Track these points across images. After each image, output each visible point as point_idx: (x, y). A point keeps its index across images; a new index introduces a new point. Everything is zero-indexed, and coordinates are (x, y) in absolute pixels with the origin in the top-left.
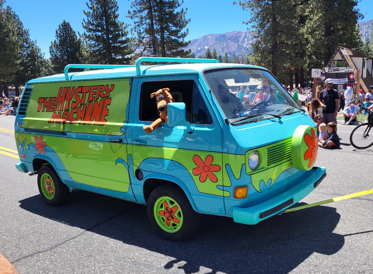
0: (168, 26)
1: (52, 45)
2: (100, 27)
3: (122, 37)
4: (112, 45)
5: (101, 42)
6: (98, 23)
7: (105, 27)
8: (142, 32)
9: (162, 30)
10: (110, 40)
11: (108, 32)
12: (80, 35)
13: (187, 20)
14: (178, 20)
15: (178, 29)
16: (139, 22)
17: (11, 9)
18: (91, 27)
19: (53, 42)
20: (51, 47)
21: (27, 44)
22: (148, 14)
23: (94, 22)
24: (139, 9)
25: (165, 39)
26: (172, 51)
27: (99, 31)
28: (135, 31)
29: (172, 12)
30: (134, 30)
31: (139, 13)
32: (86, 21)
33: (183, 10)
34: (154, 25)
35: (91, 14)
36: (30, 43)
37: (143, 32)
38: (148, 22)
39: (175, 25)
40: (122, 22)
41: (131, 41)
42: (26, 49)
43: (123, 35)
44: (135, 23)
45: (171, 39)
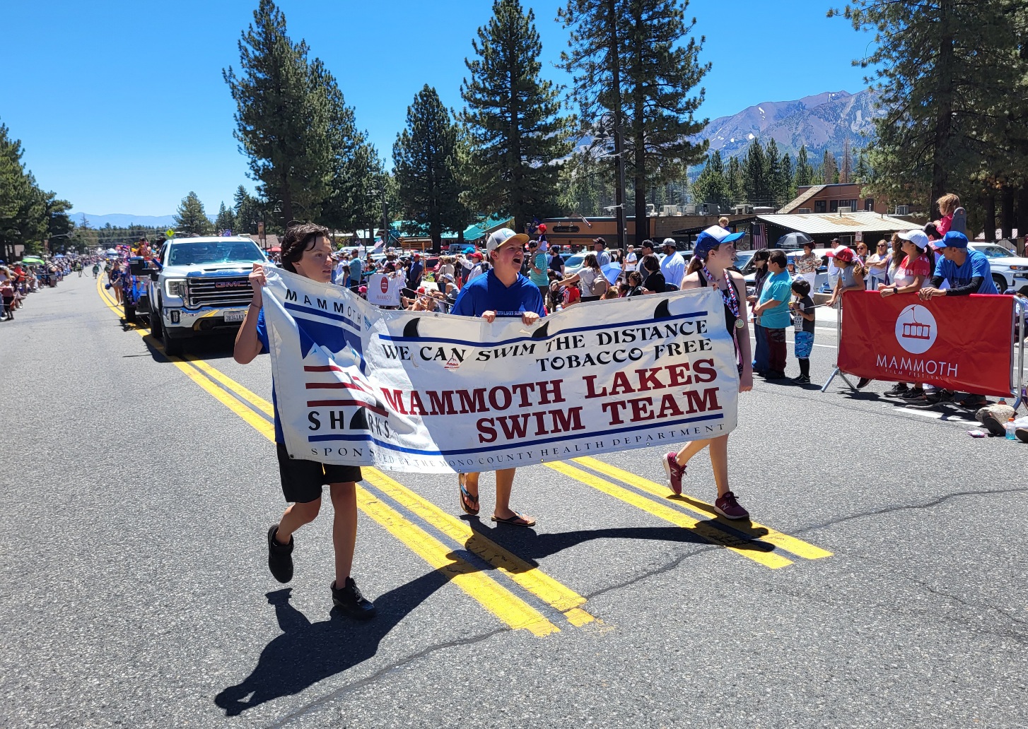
0: (654, 85)
1: (399, 140)
2: (498, 94)
3: (547, 117)
4: (524, 136)
5: (499, 130)
6: (495, 86)
7: (510, 95)
8: (590, 101)
9: (638, 96)
10: (520, 124)
11: (515, 105)
12: (455, 116)
13: (703, 67)
14: (680, 67)
15: (680, 90)
16: (585, 79)
17: (323, 64)
18: (479, 96)
19: (401, 133)
20: (397, 144)
21: (349, 139)
22: (607, 59)
23: (487, 84)
24: (586, 47)
25: (646, 117)
26: (662, 145)
27: (495, 104)
28: (575, 100)
29: (666, 49)
30: (572, 98)
31: (587, 57)
32: (470, 82)
33: (693, 43)
34: (621, 84)
35: (481, 66)
36: (355, 137)
37: (593, 103)
38: (607, 78)
39: (673, 81)
40: (548, 81)
41: (565, 126)
42: (347, 150)
43: (548, 112)
44: (576, 81)
45: (661, 115)
